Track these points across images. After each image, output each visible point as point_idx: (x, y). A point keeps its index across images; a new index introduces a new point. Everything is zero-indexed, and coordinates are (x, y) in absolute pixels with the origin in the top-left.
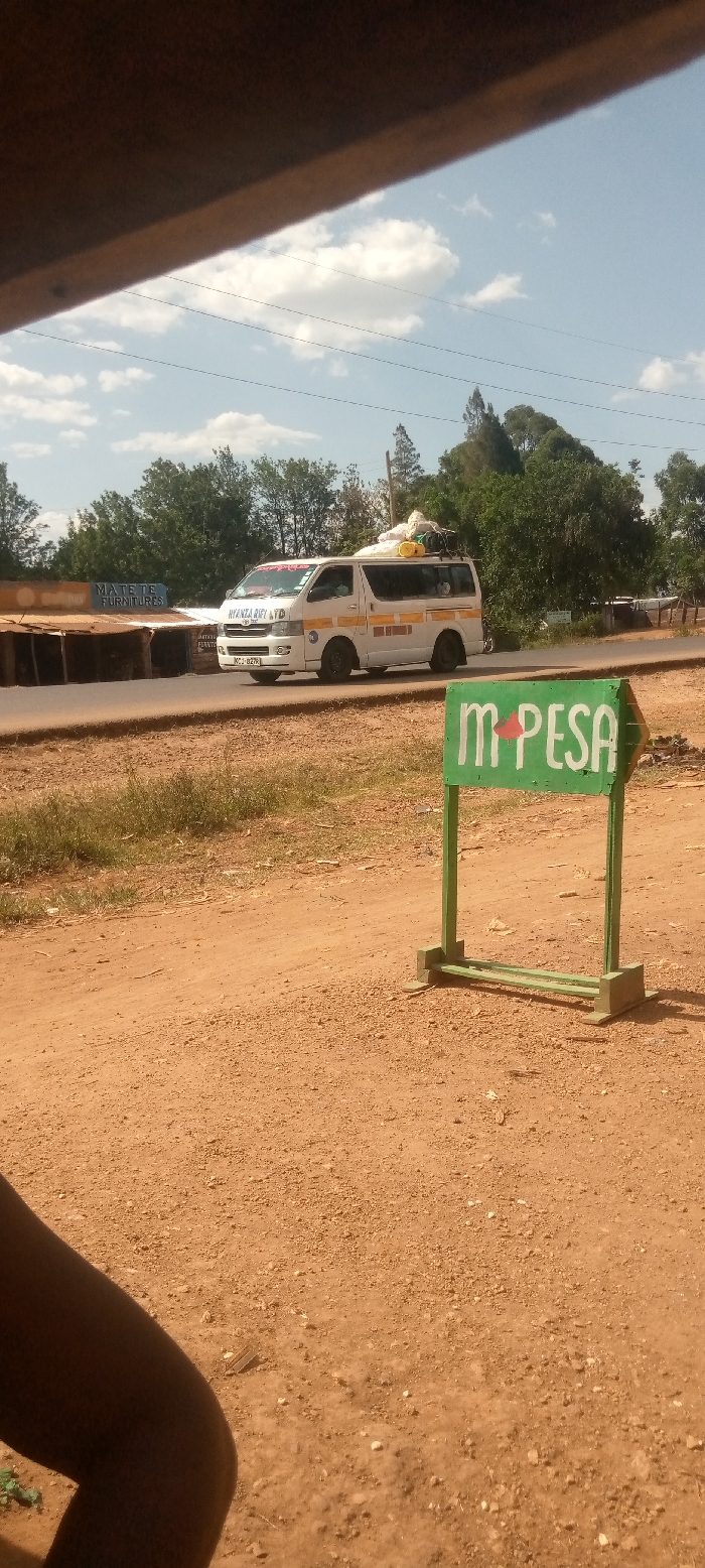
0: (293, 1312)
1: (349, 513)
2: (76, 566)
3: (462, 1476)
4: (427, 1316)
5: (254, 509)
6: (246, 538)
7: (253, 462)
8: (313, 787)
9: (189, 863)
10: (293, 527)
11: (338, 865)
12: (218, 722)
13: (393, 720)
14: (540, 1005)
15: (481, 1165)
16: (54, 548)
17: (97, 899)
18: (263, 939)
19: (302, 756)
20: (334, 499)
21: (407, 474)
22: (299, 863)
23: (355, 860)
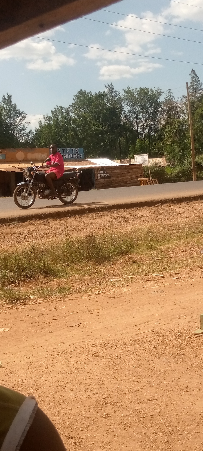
1: (168, 112)
2: (42, 141)
5: (124, 112)
6: (120, 125)
7: (123, 90)
8: (151, 241)
9: (94, 276)
10: (142, 120)
11: (163, 277)
12: (107, 211)
13: (190, 209)
16: (34, 133)
17: (53, 292)
18: (128, 310)
19: (145, 227)
20: (161, 106)
21: (197, 92)
22: (145, 276)
23: (171, 275)
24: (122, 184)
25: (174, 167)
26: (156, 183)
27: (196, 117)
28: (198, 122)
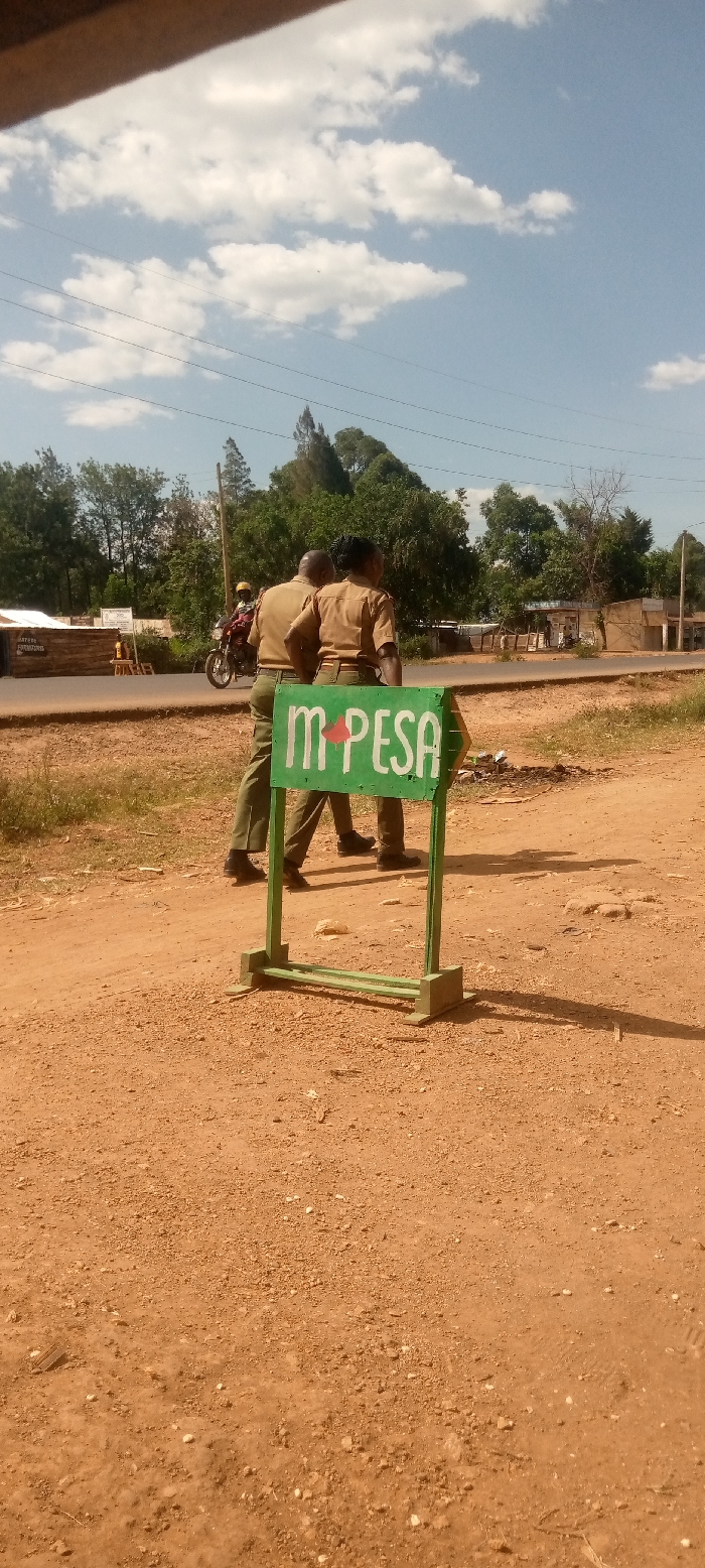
0: (104, 1309)
1: (178, 522)
3: (275, 1465)
4: (243, 1310)
5: (78, 514)
6: (71, 540)
7: (78, 465)
8: (137, 795)
10: (120, 533)
11: (161, 873)
12: (38, 726)
13: (221, 730)
14: (362, 1006)
15: (300, 1162)
18: (80, 945)
19: (123, 764)
20: (163, 507)
21: (238, 487)
22: (121, 870)
23: (179, 868)
24: (73, 670)
25: (188, 641)
26: (149, 673)
27: (237, 539)
28: (242, 549)
